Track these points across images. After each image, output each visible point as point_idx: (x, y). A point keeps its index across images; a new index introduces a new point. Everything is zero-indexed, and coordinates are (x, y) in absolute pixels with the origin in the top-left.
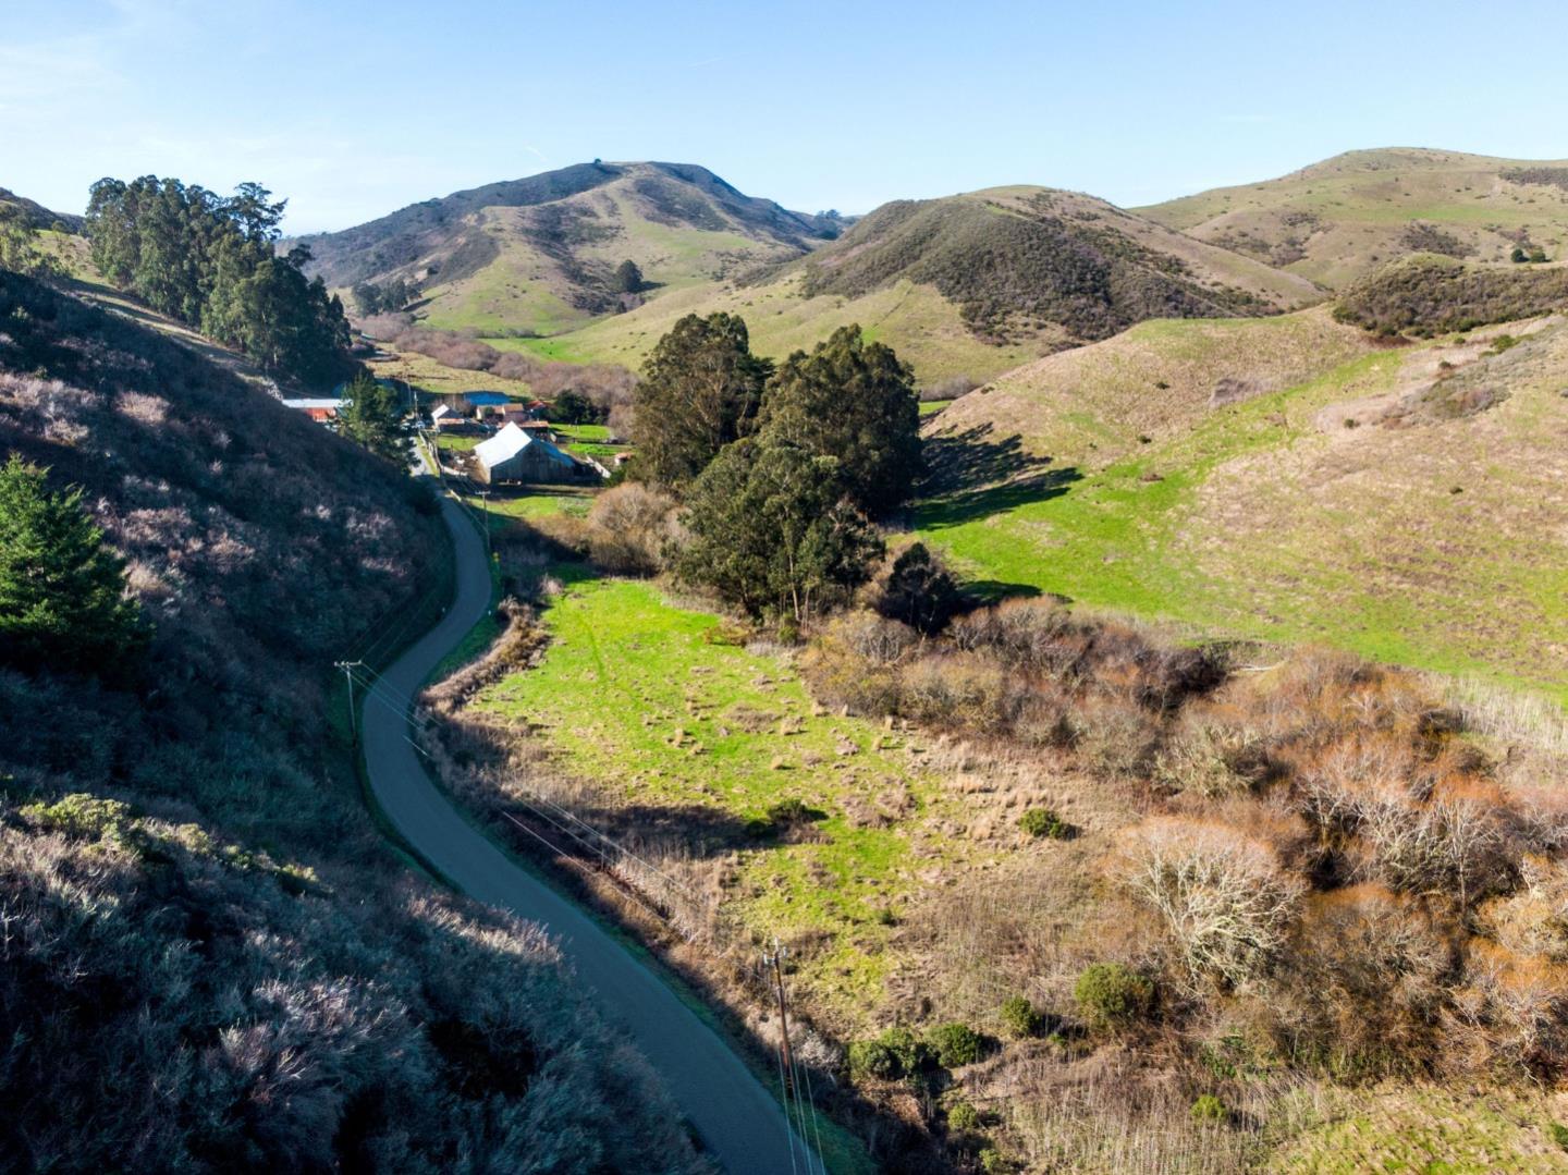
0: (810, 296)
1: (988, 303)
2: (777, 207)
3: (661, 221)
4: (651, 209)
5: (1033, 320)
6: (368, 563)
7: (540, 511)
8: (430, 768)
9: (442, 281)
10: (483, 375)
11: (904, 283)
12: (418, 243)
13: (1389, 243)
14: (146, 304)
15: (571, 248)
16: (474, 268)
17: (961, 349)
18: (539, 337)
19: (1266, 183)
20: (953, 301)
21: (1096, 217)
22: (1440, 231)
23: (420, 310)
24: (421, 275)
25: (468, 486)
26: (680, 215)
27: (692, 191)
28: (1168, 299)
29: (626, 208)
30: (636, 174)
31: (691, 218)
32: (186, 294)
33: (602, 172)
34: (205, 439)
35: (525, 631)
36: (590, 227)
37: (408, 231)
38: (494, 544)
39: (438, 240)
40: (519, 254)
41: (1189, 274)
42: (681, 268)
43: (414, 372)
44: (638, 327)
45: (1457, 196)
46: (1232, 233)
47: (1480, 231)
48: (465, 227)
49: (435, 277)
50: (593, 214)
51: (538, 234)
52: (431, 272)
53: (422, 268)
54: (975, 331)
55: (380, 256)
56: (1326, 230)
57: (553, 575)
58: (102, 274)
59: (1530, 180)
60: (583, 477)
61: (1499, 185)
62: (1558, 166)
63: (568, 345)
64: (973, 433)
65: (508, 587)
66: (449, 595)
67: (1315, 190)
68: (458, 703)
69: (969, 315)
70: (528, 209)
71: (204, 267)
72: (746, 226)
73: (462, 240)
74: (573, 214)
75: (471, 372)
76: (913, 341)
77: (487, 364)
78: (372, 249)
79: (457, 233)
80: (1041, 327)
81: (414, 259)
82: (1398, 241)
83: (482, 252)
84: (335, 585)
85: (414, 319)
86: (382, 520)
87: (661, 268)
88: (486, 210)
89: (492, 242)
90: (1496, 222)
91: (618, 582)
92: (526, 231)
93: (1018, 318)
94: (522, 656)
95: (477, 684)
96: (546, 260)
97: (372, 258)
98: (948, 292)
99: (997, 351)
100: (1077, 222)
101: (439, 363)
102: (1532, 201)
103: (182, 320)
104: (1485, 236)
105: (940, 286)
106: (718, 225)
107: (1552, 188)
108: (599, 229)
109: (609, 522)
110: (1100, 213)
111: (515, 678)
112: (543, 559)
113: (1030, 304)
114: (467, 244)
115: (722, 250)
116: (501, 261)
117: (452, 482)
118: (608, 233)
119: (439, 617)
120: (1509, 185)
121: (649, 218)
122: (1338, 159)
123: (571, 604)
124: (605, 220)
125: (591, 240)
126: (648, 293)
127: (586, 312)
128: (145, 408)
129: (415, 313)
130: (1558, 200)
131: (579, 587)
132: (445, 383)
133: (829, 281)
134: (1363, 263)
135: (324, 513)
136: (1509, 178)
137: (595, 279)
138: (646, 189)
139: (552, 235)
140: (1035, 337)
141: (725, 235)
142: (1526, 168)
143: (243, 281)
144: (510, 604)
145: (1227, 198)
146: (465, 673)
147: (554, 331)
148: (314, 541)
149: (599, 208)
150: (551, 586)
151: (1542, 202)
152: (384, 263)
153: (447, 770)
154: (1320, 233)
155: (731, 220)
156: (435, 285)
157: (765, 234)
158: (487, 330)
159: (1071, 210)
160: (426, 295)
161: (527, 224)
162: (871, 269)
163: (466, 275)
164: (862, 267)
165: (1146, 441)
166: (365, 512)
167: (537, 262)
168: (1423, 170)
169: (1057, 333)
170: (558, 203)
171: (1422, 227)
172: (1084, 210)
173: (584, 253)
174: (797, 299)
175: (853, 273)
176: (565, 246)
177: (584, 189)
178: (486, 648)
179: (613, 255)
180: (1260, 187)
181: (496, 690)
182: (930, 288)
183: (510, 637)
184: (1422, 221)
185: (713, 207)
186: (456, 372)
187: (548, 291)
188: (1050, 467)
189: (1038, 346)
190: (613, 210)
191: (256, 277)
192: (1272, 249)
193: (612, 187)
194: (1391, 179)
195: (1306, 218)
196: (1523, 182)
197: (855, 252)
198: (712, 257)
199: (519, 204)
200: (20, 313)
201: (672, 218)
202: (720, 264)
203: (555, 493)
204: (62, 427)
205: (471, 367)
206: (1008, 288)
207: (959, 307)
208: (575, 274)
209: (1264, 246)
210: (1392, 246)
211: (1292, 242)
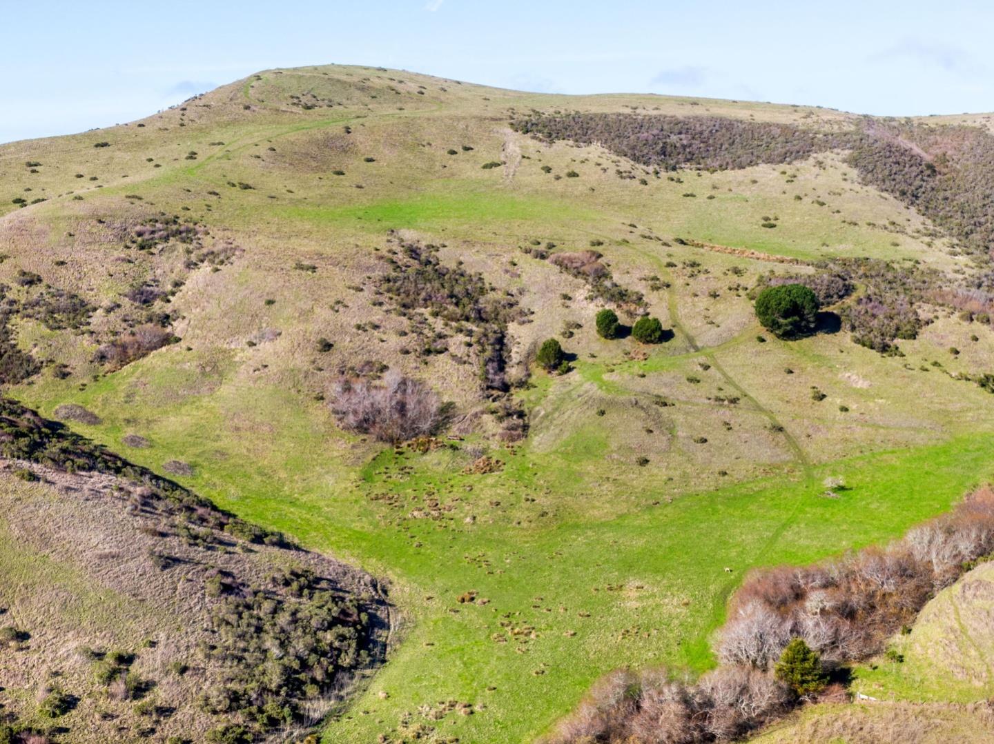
13: (351, 298)
22: (447, 259)
45: (451, 161)
47: (518, 256)
56: (218, 259)
59: (560, 134)
61: (516, 143)
62: (594, 109)
67: (203, 153)
82: (368, 295)
90: (545, 233)
102: (573, 175)
104: (535, 272)
107: (595, 150)
120: (530, 144)
122: (242, 87)
130: (612, 171)
134: (301, 361)
136: (526, 128)
142: (548, 111)
145: (33, 166)
151: (590, 175)
154: (206, 268)
168: (386, 110)
171: (413, 252)
184: (409, 235)
192: (97, 318)
194: (336, 129)
195: (175, 228)
196: (550, 137)
209: (78, 310)
210: (360, 308)
211: (144, 297)
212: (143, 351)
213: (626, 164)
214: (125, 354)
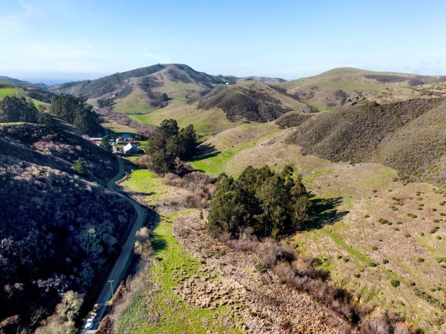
0: (198, 109)
1: (232, 113)
2: (206, 74)
3: (174, 81)
4: (171, 78)
5: (240, 117)
6: (108, 167)
7: (132, 159)
8: (115, 189)
9: (119, 97)
10: (127, 127)
11: (216, 108)
12: (113, 87)
14: (63, 120)
15: (151, 88)
16: (127, 95)
17: (225, 123)
18: (141, 114)
19: (313, 77)
20: (225, 112)
21: (263, 90)
22: (344, 91)
23: (113, 105)
24: (114, 96)
25: (122, 155)
26: (179, 79)
27: (183, 72)
28: (269, 112)
29: (165, 77)
30: (169, 68)
31: (182, 80)
32: (70, 118)
33: (160, 67)
34: (86, 151)
35: (128, 176)
36: (156, 82)
37: (111, 83)
38: (125, 164)
39: (118, 86)
40: (138, 91)
41: (281, 104)
42: (178, 94)
43: (112, 126)
44: (163, 113)
45: (353, 81)
46: (299, 91)
47: (352, 92)
48: (125, 83)
49: (117, 97)
50: (157, 79)
51: (143, 85)
52: (116, 95)
53: (114, 94)
54: (228, 119)
55: (103, 90)
56: (319, 90)
57: (133, 169)
58: (54, 113)
59: (370, 78)
60: (141, 152)
61: (364, 78)
63: (147, 117)
64: (209, 145)
65: (126, 170)
66: (118, 172)
67: (322, 79)
68: (119, 183)
69: (228, 115)
70: (141, 78)
71: (74, 113)
72: (196, 82)
73: (124, 87)
74: (152, 79)
75: (125, 126)
76: (215, 121)
77: (128, 123)
78: (102, 88)
79: (123, 85)
80: (242, 118)
81: (112, 91)
83: (128, 91)
84: (103, 170)
85: (112, 108)
86: (109, 162)
87: (173, 94)
88: (130, 78)
89: (131, 88)
90: (356, 89)
91: (142, 170)
92: (140, 84)
93: (237, 116)
94: (127, 179)
95: (121, 182)
96: (145, 93)
97: (101, 91)
98: (224, 110)
99: (232, 123)
100: (259, 91)
101: (118, 123)
103: (70, 122)
105: (223, 109)
106: (188, 81)
107: (374, 80)
108: (158, 83)
109: (142, 161)
110: (265, 89)
111: (126, 181)
112: (132, 166)
113: (240, 113)
114: (125, 88)
115: (188, 90)
116: (133, 93)
117: (119, 154)
118: (160, 84)
119: (117, 174)
120: (366, 79)
121: (171, 80)
122: (330, 71)
123: (135, 173)
124: (160, 81)
125: (156, 86)
126: (169, 101)
127: (153, 107)
128: (79, 148)
129: (112, 106)
131: (137, 171)
132: (119, 129)
133: (203, 106)
134: (324, 99)
135: (102, 161)
136: (366, 77)
137: (156, 98)
138: (171, 72)
139: (146, 85)
140: (240, 120)
141: (190, 84)
143: (82, 116)
144: (126, 173)
145: (303, 81)
146: (120, 180)
147: (145, 112)
148: (101, 164)
149: (159, 78)
150: (132, 170)
151: (371, 83)
152: (104, 92)
153: (117, 189)
155: (192, 80)
156: (117, 99)
157: (201, 84)
158: (129, 113)
159: (258, 88)
160: (115, 101)
161: (140, 82)
162: (211, 104)
163: (125, 96)
164: (209, 103)
165: (233, 147)
166: (107, 160)
167: (142, 94)
169: (245, 119)
170: (148, 76)
171: (340, 90)
172: (261, 88)
173: (154, 90)
174: (196, 109)
175: (207, 104)
176: (150, 88)
177: (155, 72)
178: (122, 178)
179: (161, 90)
180: (311, 78)
181: (123, 182)
182: (221, 109)
183: (126, 177)
184: (341, 89)
185: (188, 77)
186: (121, 126)
187: (145, 101)
188: (217, 151)
189: (240, 122)
190: (162, 78)
191: (84, 115)
192: (307, 95)
193: (163, 71)
194: (340, 77)
195: (316, 87)
196: (368, 78)
197: (209, 99)
198: (186, 91)
199: (138, 77)
200: (62, 135)
201: (177, 80)
202: (187, 93)
203: (136, 156)
204: (71, 151)
205: (125, 125)
206: (236, 110)
207: (226, 113)
208: (151, 96)
209: (305, 95)
210: (332, 95)
211: (311, 94)
212: (310, 98)
213: (377, 82)
214: (309, 98)
